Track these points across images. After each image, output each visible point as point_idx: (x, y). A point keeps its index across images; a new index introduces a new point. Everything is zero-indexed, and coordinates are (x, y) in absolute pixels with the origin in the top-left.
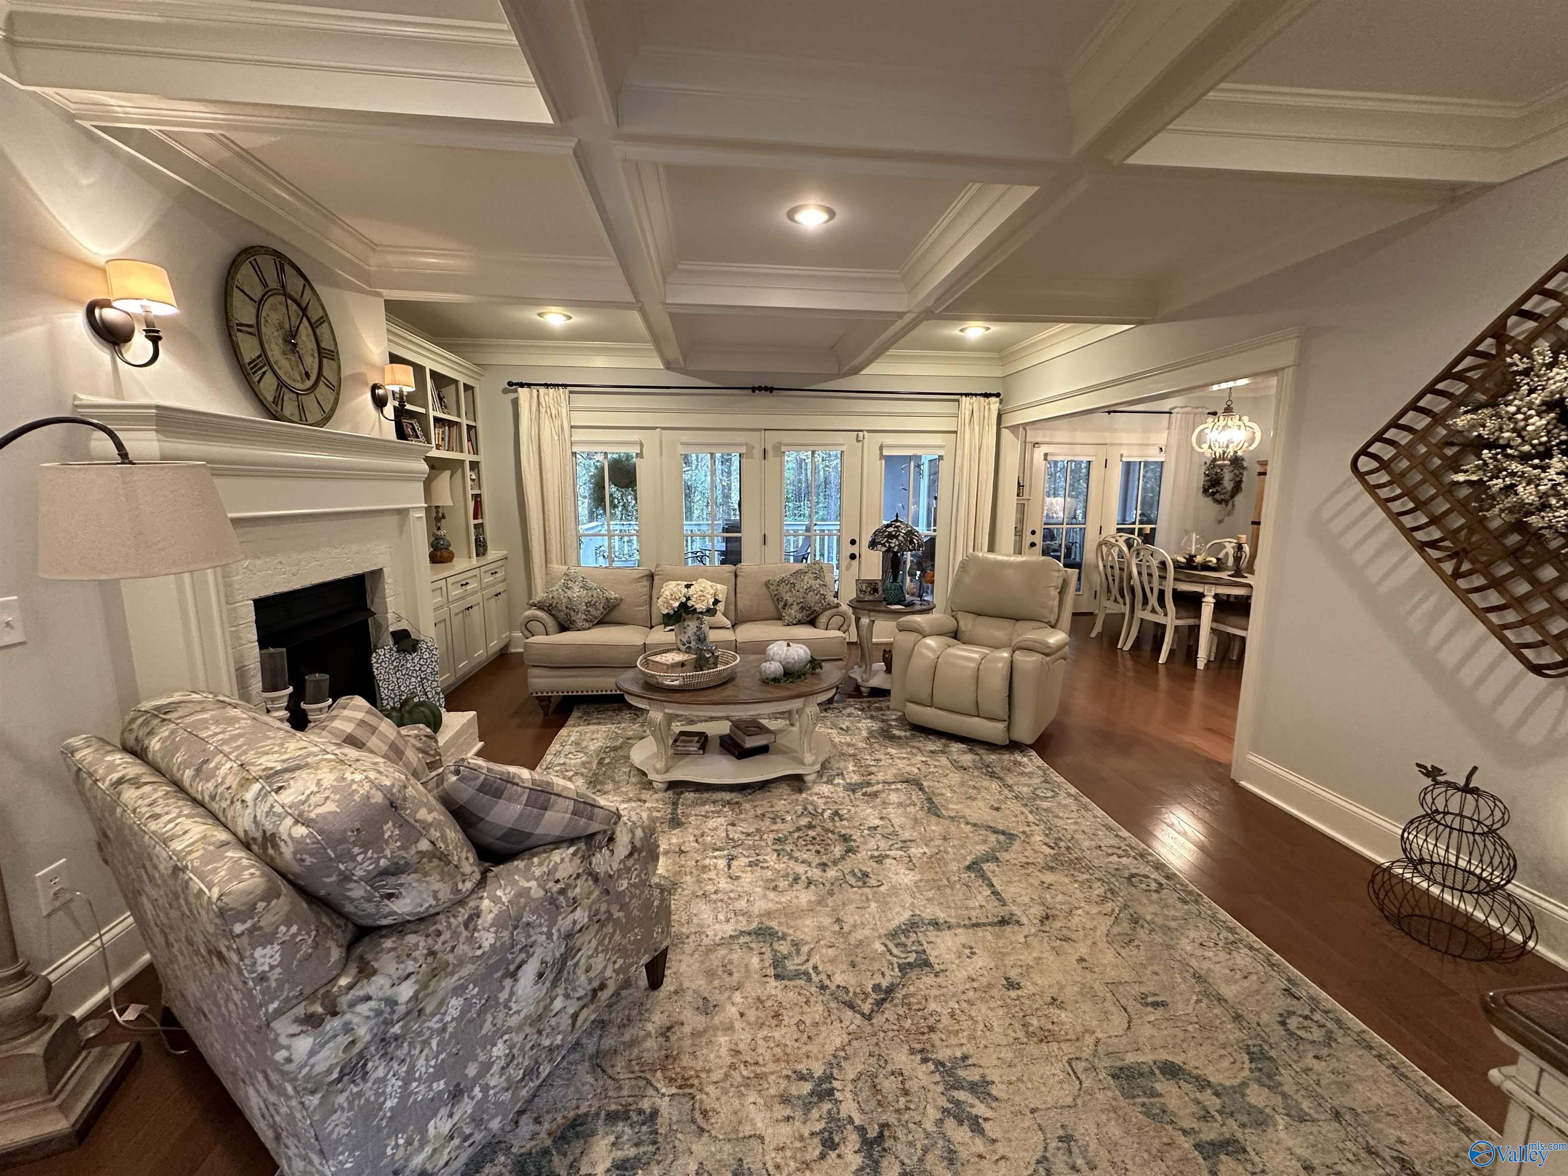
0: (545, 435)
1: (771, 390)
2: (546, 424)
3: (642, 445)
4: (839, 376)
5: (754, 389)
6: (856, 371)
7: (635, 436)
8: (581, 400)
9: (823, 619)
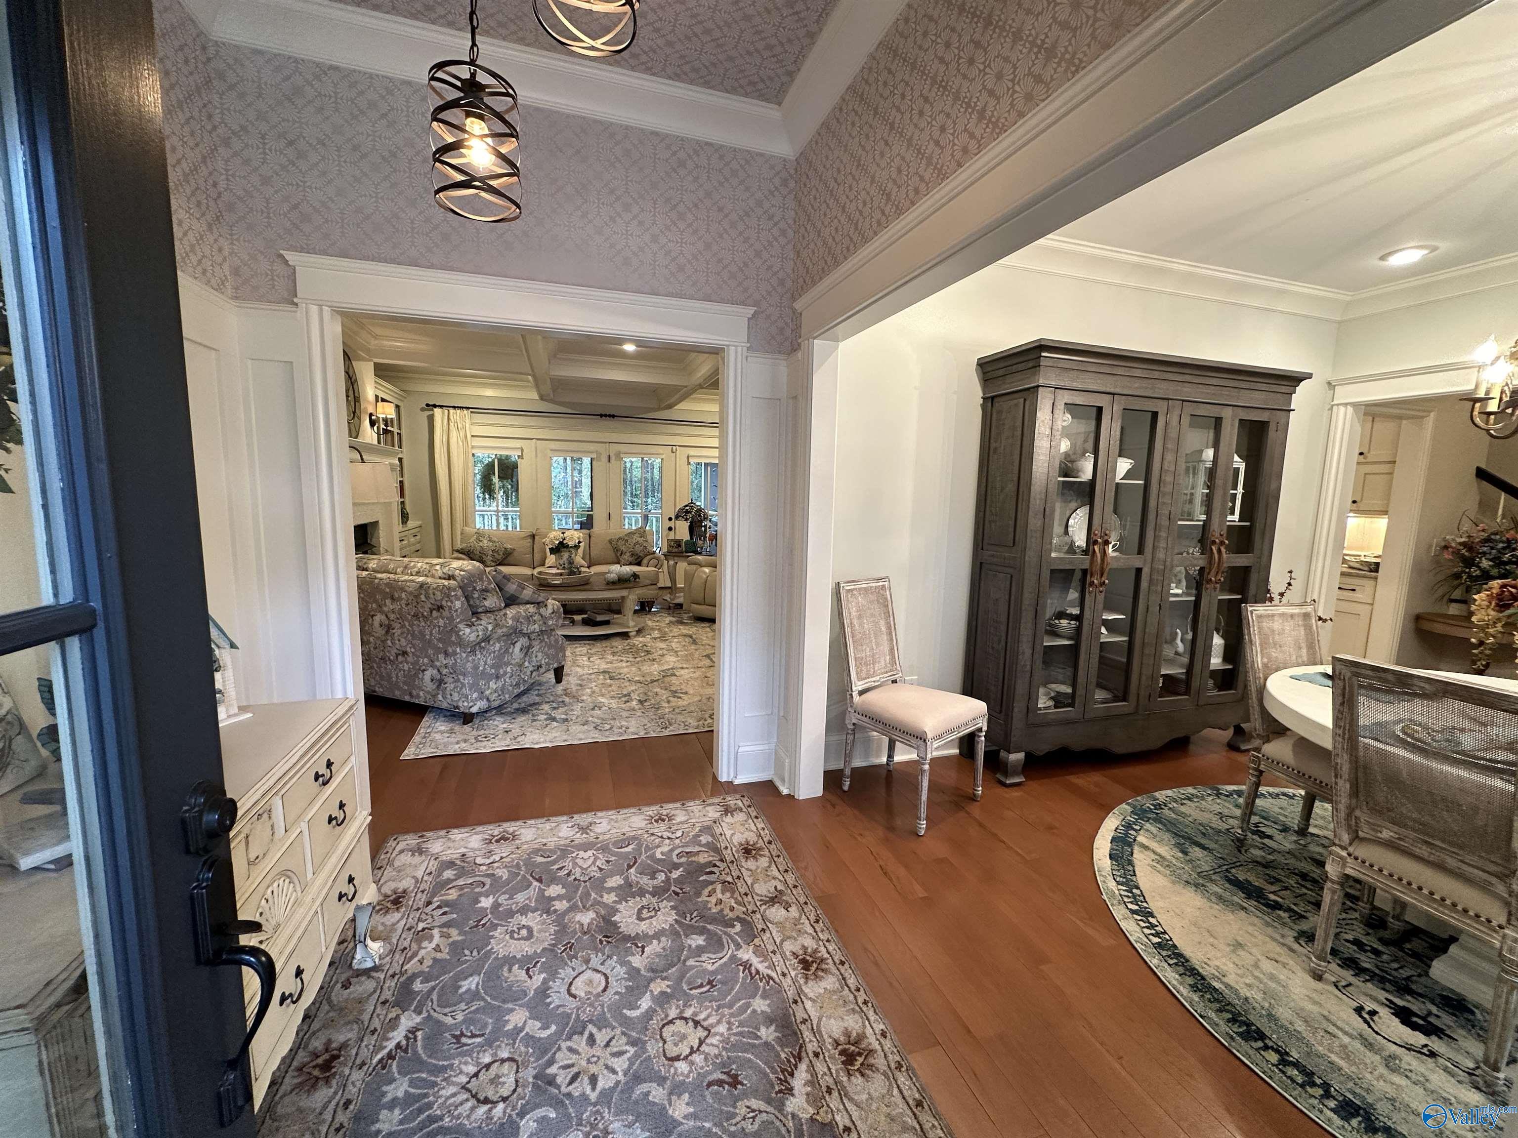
0: (453, 441)
1: (613, 416)
2: (454, 434)
3: (522, 450)
4: (659, 409)
5: (601, 416)
6: (670, 407)
7: (518, 444)
8: (479, 418)
9: (645, 561)
